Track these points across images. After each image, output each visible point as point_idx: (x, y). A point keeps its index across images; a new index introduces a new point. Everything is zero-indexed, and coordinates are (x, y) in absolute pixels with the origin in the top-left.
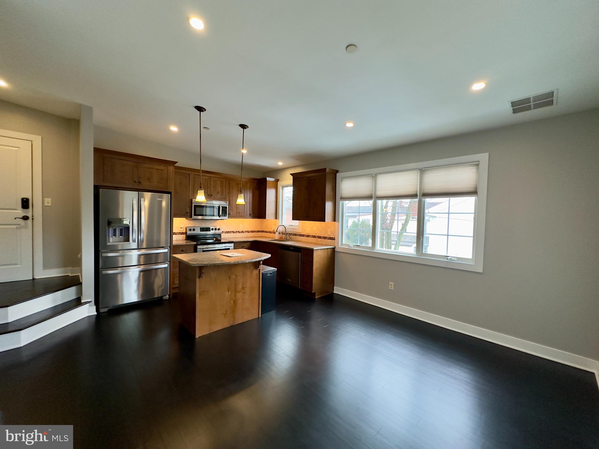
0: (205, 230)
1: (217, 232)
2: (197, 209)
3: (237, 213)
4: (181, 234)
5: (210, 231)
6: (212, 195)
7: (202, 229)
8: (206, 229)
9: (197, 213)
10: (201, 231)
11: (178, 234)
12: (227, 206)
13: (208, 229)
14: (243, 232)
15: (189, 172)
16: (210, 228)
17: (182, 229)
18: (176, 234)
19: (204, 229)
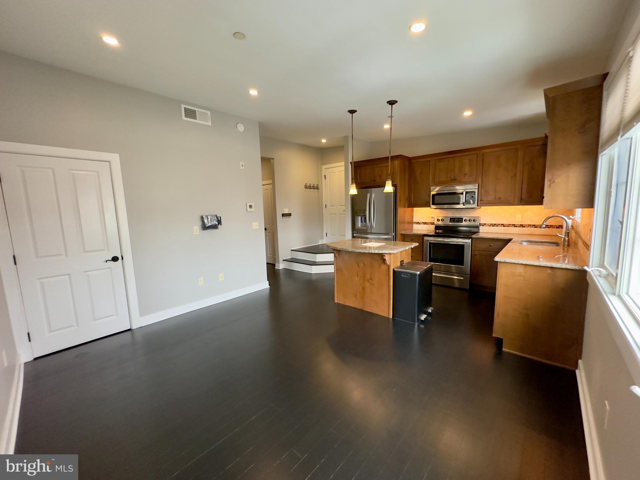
0: (455, 221)
1: (472, 223)
2: (436, 197)
3: (495, 198)
4: (432, 224)
5: (462, 222)
6: (456, 180)
7: (452, 220)
8: (457, 219)
9: (436, 202)
10: (450, 222)
11: (429, 224)
12: (476, 191)
13: (460, 220)
14: (522, 226)
15: (429, 159)
16: (462, 219)
17: (433, 218)
18: (427, 224)
19: (455, 219)
